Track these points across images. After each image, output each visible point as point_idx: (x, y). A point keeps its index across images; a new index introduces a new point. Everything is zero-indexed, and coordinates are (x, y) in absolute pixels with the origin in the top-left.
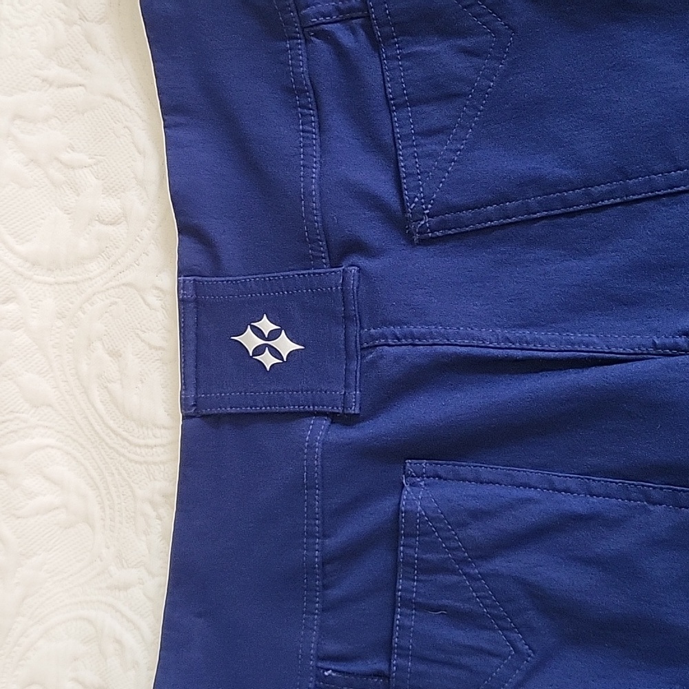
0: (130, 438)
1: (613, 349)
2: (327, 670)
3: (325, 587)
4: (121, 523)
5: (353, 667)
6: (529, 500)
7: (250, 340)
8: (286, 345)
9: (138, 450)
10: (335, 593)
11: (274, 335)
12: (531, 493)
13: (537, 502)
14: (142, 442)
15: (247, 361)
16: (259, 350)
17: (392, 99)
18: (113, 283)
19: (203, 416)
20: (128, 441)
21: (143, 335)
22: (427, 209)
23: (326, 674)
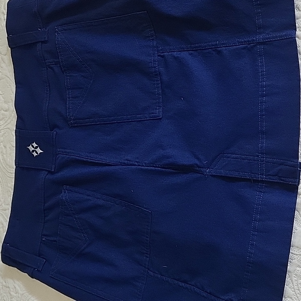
0: (8, 170)
1: (111, 162)
2: (44, 238)
3: (45, 216)
4: (5, 192)
5: (49, 238)
6: (89, 200)
7: (31, 148)
8: (39, 151)
9: (9, 174)
10: (47, 218)
11: (36, 148)
12: (90, 198)
13: (91, 200)
14: (9, 171)
15: (30, 153)
16: (33, 151)
17: (66, 87)
18: (5, 127)
19: (20, 167)
20: (7, 171)
21: (11, 143)
22: (72, 118)
23: (43, 239)
